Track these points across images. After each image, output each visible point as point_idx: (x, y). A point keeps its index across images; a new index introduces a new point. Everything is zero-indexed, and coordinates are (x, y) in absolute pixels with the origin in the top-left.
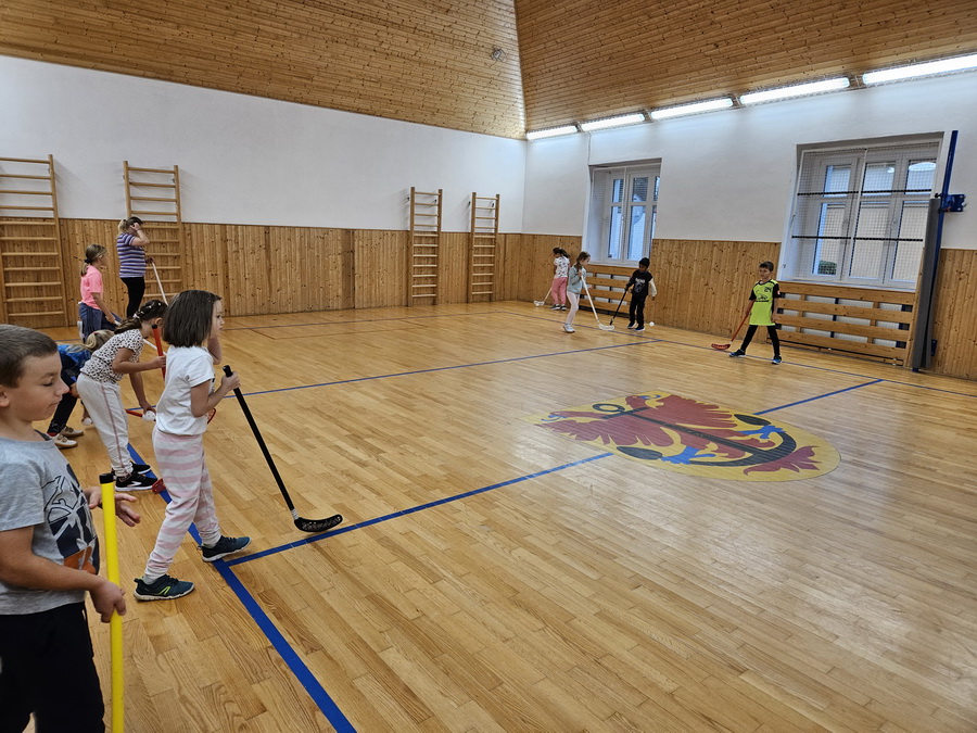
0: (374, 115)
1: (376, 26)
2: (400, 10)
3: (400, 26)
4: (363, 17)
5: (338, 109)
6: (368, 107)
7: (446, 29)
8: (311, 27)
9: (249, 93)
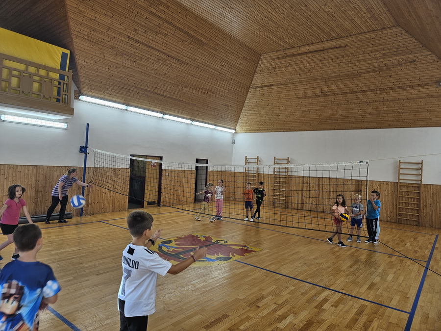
0: (376, 128)
1: (355, 94)
2: (363, 85)
3: (367, 91)
4: (347, 93)
5: (355, 129)
6: (371, 126)
7: (395, 83)
8: (327, 103)
9: (316, 130)
